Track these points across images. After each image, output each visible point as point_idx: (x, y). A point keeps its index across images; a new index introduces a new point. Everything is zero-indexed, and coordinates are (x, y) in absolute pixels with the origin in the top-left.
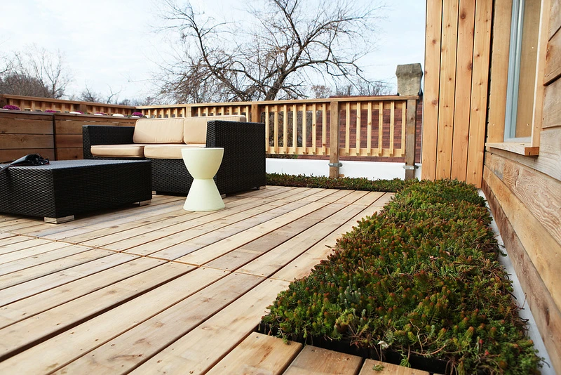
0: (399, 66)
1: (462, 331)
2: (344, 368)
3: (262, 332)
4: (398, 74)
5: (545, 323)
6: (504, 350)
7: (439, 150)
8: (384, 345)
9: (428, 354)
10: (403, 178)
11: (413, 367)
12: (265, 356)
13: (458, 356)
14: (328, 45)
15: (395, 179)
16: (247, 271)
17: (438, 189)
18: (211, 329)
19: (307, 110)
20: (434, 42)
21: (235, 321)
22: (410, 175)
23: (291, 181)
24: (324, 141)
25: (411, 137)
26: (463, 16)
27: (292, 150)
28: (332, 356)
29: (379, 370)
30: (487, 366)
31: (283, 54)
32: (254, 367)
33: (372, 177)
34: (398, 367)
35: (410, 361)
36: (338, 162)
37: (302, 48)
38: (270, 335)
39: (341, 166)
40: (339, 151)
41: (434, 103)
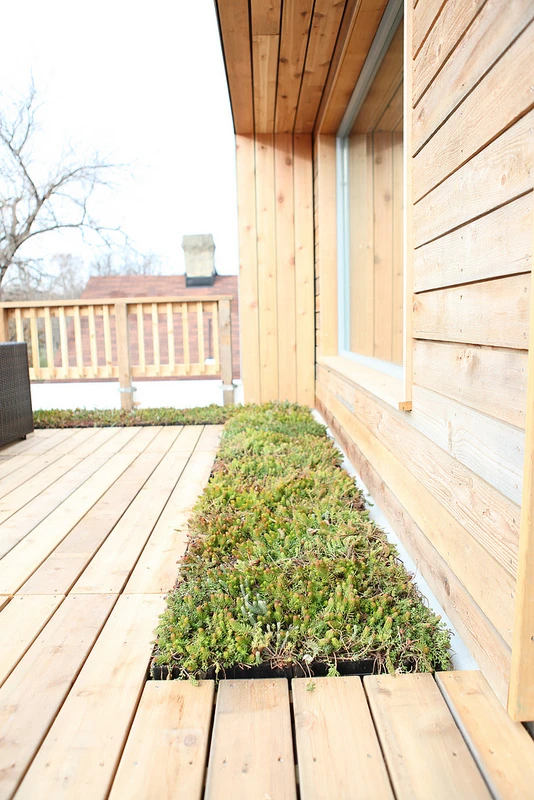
0: (184, 236)
1: (379, 622)
2: (275, 697)
3: (158, 678)
4: (184, 248)
5: (445, 593)
6: (421, 632)
7: (263, 364)
8: (308, 659)
9: (355, 658)
10: (221, 404)
11: (342, 674)
12: (180, 711)
13: (383, 652)
14: (82, 201)
15: (211, 406)
16: (87, 589)
17: (271, 418)
18: (91, 693)
19: (80, 314)
20: (248, 228)
21: (115, 671)
22: (229, 397)
23: (69, 419)
24: (108, 358)
25: (227, 348)
26: (281, 199)
27: (62, 373)
28: (256, 686)
29: (312, 689)
30: (411, 655)
31: (10, 209)
32: (176, 729)
33: (180, 404)
34: (327, 678)
35: (338, 669)
36: (130, 386)
37: (40, 203)
38: (172, 679)
39: (135, 390)
40: (131, 371)
41: (253, 306)
